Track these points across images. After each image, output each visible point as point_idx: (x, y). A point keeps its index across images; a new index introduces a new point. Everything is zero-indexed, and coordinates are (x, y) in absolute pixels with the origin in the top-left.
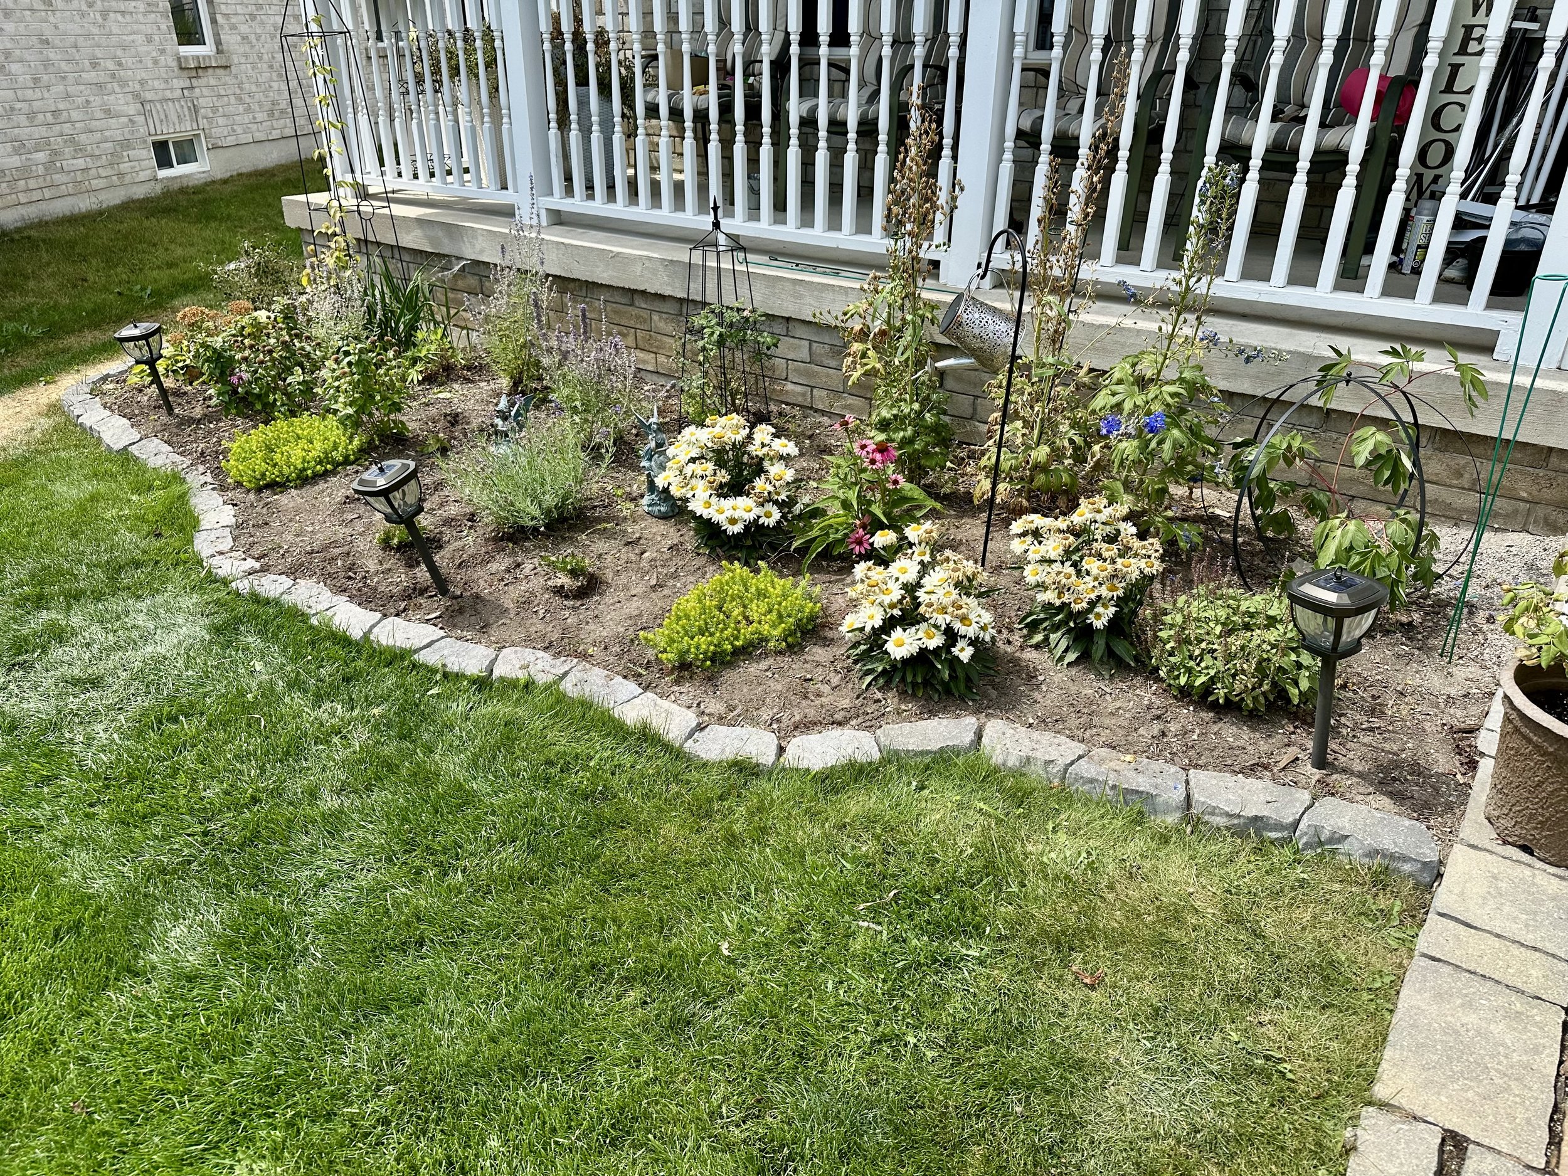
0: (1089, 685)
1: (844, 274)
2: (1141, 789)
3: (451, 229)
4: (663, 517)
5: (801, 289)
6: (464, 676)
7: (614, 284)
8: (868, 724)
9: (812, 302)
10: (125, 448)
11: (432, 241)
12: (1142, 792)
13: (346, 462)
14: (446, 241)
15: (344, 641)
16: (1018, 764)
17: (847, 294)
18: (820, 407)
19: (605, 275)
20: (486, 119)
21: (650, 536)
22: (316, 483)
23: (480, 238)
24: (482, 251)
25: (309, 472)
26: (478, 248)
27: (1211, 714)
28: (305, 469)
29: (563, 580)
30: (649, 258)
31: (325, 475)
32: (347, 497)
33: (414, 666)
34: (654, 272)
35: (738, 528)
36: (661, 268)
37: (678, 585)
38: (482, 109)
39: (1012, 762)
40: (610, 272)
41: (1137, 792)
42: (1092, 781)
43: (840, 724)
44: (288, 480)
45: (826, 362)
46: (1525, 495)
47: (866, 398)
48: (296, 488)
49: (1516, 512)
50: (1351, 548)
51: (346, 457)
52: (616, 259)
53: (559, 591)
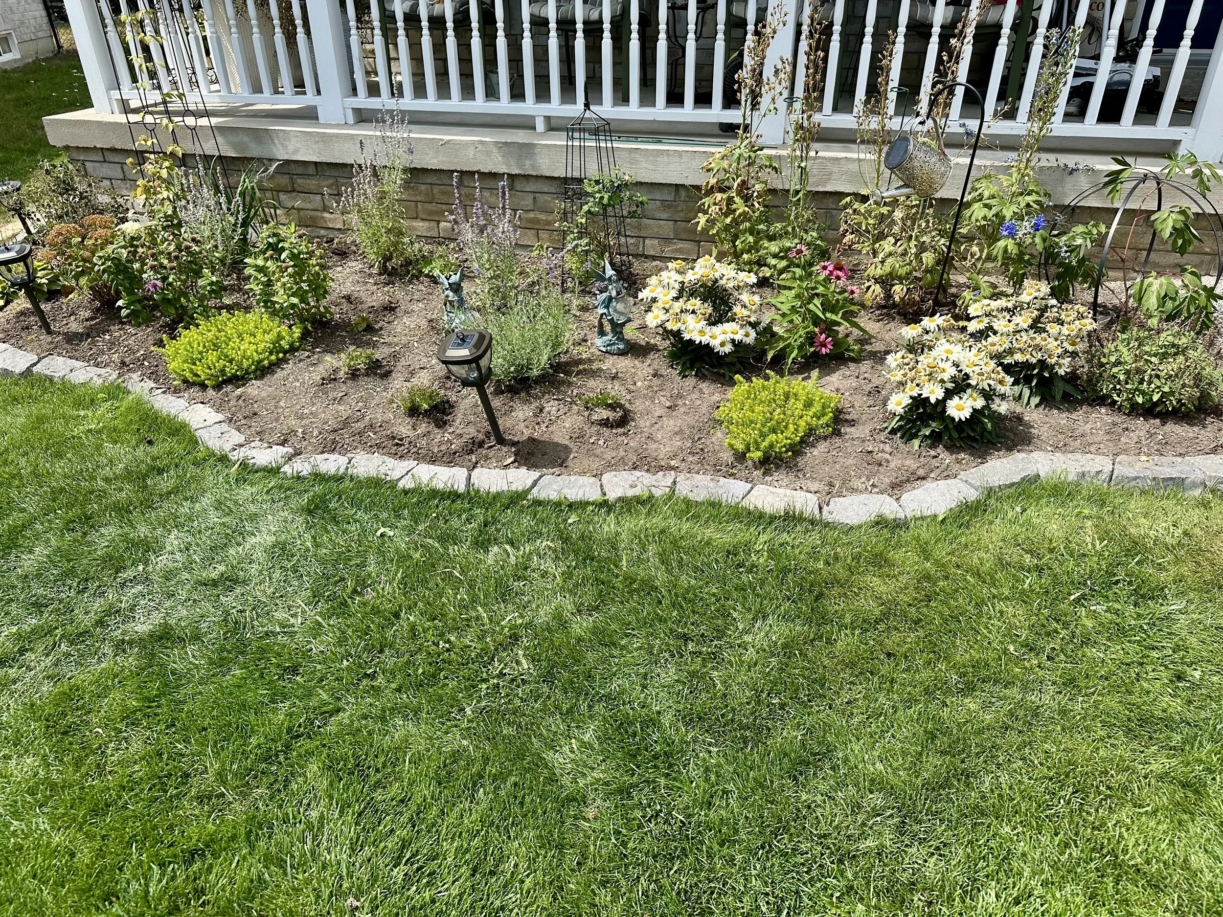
0: (1060, 418)
1: (664, 141)
2: (1174, 476)
3: (259, 135)
4: (622, 353)
5: (637, 156)
6: (588, 503)
7: (445, 168)
8: (945, 474)
9: (647, 166)
10: (29, 369)
11: (235, 146)
12: (1175, 478)
13: (293, 349)
14: (253, 145)
15: (454, 496)
16: (1076, 478)
17: (681, 156)
18: (652, 253)
19: (435, 161)
20: (233, 30)
21: (624, 370)
22: (273, 373)
23: (293, 140)
24: (296, 151)
25: (266, 362)
26: (291, 148)
27: (1158, 420)
28: (261, 361)
29: (604, 414)
30: (481, 142)
31: (278, 363)
32: (323, 379)
33: (538, 503)
34: (488, 154)
35: (728, 348)
36: (495, 150)
37: (687, 402)
38: (228, 21)
39: (1071, 477)
40: (441, 158)
41: (1172, 479)
42: (1136, 478)
43: (924, 478)
44: (247, 373)
45: (658, 215)
46: (1208, 250)
47: (695, 241)
48: (256, 379)
49: (1202, 262)
50: (1166, 295)
51: (291, 345)
52: (447, 145)
53: (605, 423)
